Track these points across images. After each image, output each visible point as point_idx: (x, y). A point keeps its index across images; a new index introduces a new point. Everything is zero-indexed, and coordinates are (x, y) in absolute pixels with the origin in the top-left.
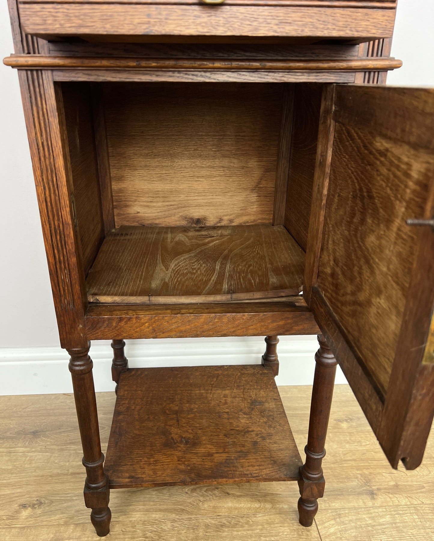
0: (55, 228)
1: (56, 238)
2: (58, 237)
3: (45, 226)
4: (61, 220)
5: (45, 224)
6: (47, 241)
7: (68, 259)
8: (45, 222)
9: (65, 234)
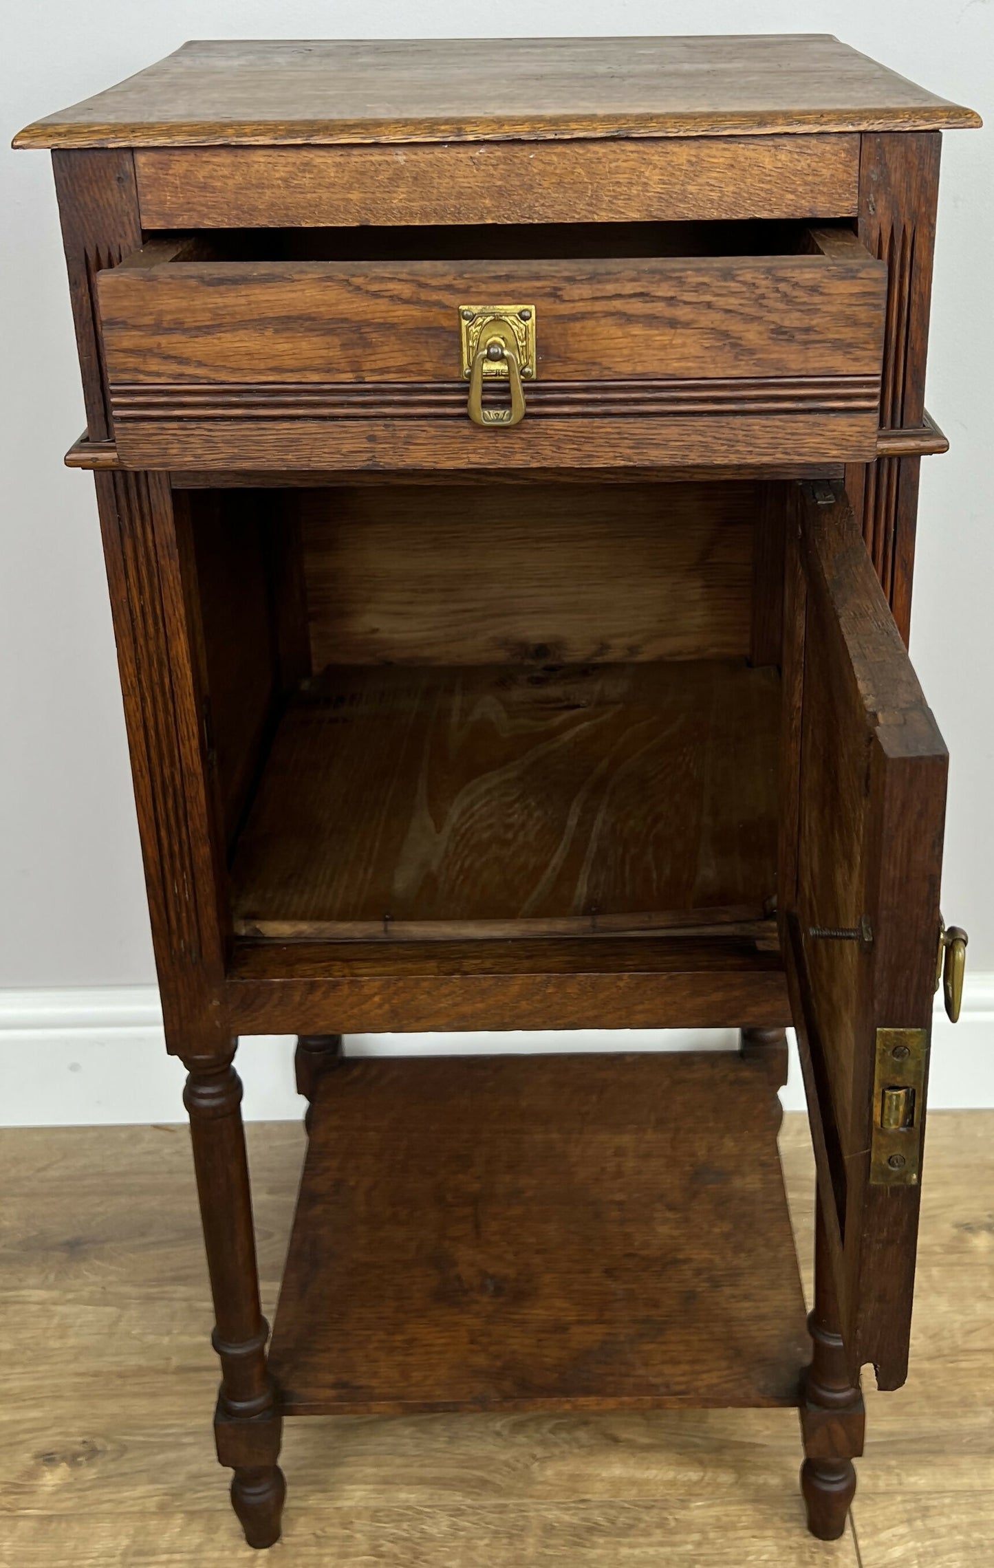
0: (163, 782)
1: (165, 803)
2: (170, 803)
3: (140, 779)
4: (178, 765)
5: (142, 775)
6: (144, 811)
7: (190, 848)
8: (141, 771)
9: (187, 794)
